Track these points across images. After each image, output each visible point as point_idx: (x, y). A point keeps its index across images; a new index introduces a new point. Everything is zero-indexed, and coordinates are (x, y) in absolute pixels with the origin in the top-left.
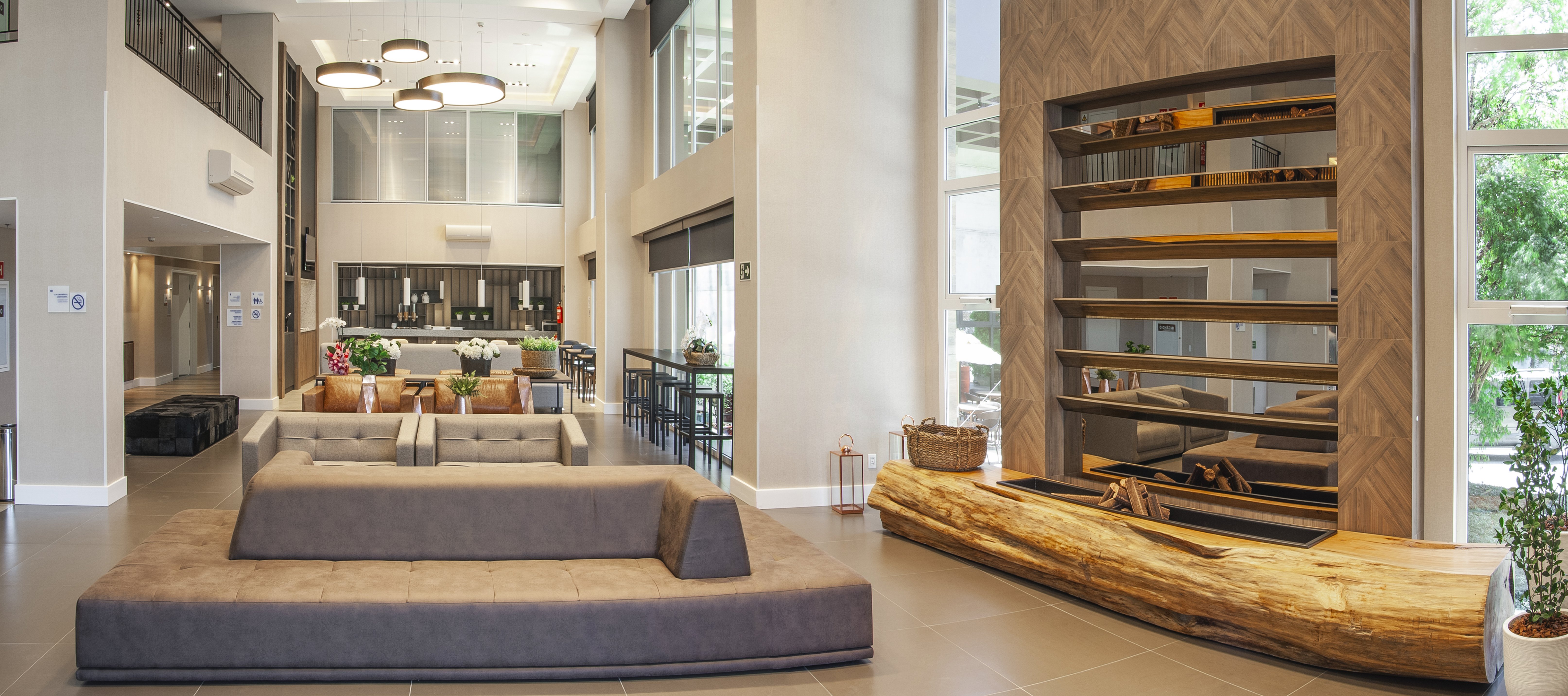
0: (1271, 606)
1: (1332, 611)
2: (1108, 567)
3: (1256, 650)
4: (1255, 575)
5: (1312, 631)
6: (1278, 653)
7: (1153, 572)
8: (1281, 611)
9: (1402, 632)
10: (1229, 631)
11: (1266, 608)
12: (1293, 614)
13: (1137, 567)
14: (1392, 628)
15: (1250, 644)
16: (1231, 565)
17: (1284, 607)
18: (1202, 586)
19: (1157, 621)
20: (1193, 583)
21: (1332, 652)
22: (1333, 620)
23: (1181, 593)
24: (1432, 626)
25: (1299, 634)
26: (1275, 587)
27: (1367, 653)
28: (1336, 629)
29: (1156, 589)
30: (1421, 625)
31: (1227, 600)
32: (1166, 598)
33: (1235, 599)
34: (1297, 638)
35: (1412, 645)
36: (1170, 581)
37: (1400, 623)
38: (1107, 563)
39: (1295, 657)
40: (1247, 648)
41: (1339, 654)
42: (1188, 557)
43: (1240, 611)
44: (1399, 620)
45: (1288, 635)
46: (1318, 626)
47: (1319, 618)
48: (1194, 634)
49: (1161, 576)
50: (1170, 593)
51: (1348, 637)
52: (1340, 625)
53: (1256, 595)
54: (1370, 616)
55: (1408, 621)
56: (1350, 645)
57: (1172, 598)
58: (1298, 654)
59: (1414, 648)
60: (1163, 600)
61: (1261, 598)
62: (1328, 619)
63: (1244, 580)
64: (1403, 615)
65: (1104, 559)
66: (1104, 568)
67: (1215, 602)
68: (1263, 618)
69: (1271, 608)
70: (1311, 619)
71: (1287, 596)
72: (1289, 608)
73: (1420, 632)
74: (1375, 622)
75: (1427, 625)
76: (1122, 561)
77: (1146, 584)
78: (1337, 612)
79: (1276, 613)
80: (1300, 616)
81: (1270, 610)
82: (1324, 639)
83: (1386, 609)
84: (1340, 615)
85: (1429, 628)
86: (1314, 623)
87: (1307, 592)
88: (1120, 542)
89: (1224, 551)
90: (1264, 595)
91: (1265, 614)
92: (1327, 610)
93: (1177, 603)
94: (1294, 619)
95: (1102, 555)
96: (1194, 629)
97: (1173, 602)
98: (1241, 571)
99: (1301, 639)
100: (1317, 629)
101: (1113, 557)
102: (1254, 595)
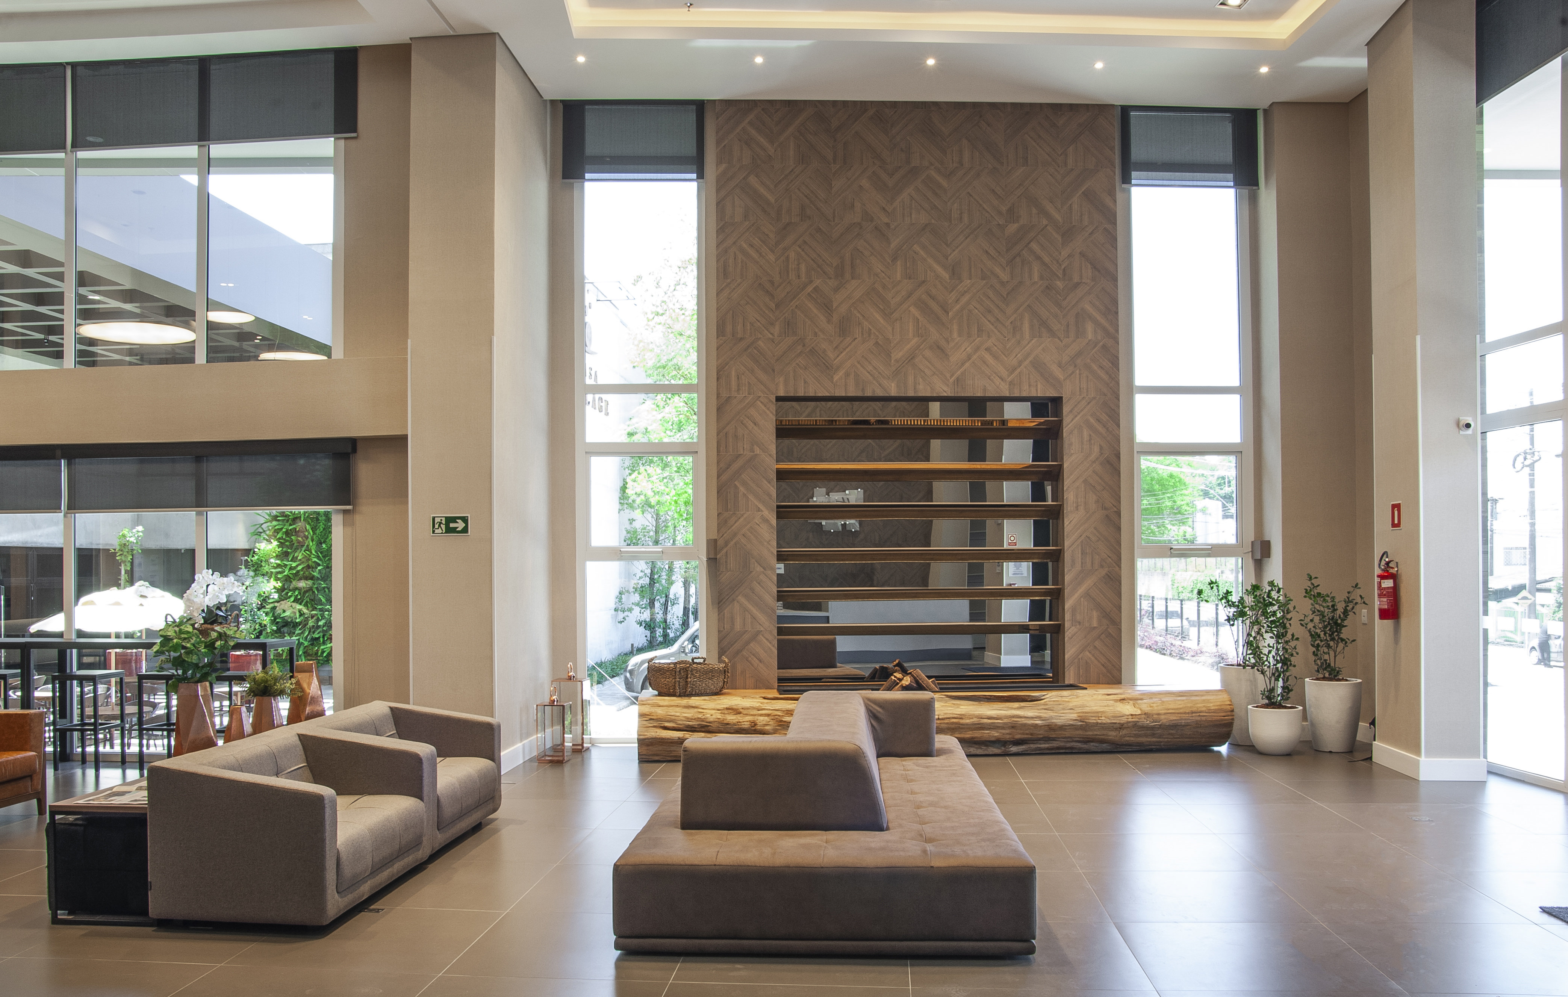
0: (1087, 719)
1: (1132, 715)
2: (947, 723)
3: (1061, 751)
4: (1071, 705)
5: (1116, 729)
6: (1080, 748)
7: (989, 718)
8: (1095, 721)
9: (1181, 720)
10: (1040, 744)
11: (1083, 722)
12: (1104, 721)
13: (976, 717)
14: (1174, 718)
15: (1058, 748)
16: (1052, 703)
17: (1097, 718)
18: (1032, 718)
19: (979, 752)
20: (1025, 717)
21: (1127, 739)
22: (1133, 720)
23: (1013, 726)
24: (1201, 714)
25: (1105, 732)
26: (1087, 709)
27: (1153, 735)
28: (1135, 725)
29: (989, 729)
30: (1193, 715)
31: (1052, 723)
32: (998, 732)
33: (1059, 721)
34: (1103, 735)
35: (1187, 725)
36: (1006, 721)
37: (1179, 715)
38: (946, 721)
39: (1094, 749)
40: (1054, 752)
41: (1132, 739)
42: (1016, 705)
43: (1062, 728)
44: (1178, 713)
45: (1097, 735)
46: (1122, 725)
47: (1123, 720)
48: (1011, 752)
49: (997, 719)
50: (1003, 728)
51: (1143, 727)
52: (1138, 722)
53: (1076, 715)
54: (1159, 714)
55: (1185, 713)
56: (1143, 732)
57: (1003, 731)
58: (1096, 746)
59: (1188, 727)
60: (995, 734)
61: (1079, 716)
62: (1129, 720)
63: (1064, 709)
64: (1181, 711)
65: (942, 719)
66: (942, 725)
67: (1041, 726)
68: (1081, 728)
69: (1087, 721)
70: (1118, 722)
71: (1098, 712)
72: (1100, 718)
73: (1193, 718)
74: (1163, 717)
75: (1198, 714)
76: (961, 717)
77: (982, 727)
78: (1136, 715)
79: (1090, 723)
80: (1109, 721)
81: (1086, 722)
82: (1124, 732)
83: (1168, 709)
84: (1137, 716)
85: (1199, 716)
86: (1119, 724)
87: (1111, 708)
88: (951, 707)
89: (1044, 695)
90: (1081, 715)
91: (1081, 725)
92: (1128, 715)
93: (1008, 734)
94: (1105, 724)
95: (940, 717)
96: (1011, 749)
97: (1004, 734)
98: (1060, 704)
99: (1107, 735)
100: (1121, 727)
101: (951, 716)
102: (1074, 716)
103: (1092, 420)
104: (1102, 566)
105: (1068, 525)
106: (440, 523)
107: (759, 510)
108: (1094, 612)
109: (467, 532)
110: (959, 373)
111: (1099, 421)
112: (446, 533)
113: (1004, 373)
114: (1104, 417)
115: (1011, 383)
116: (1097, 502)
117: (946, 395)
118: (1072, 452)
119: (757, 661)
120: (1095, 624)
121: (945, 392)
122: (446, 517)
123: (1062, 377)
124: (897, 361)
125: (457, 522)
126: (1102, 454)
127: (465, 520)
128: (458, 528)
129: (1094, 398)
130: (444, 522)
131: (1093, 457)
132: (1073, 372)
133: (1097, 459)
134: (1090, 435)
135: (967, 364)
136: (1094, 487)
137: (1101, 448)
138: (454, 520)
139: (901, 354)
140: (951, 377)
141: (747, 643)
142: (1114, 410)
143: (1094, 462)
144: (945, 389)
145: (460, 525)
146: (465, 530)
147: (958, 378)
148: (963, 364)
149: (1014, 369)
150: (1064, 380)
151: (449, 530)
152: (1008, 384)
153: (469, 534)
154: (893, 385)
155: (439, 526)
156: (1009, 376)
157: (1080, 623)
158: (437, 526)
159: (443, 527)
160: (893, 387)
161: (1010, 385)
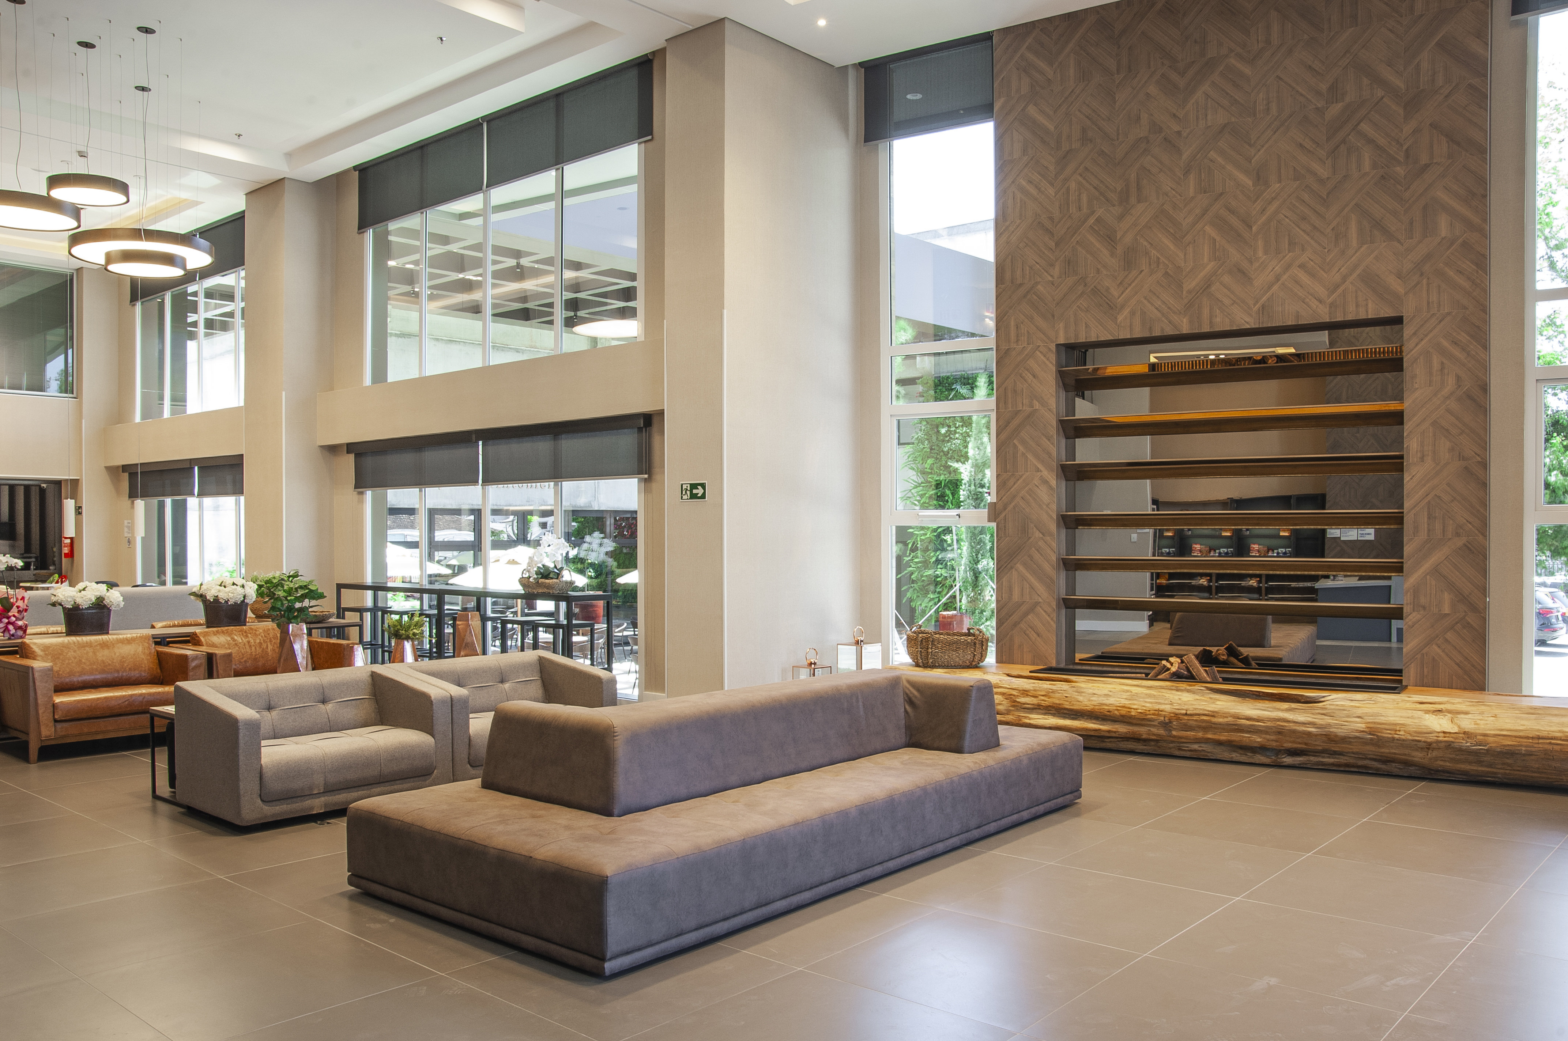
0: (1379, 732)
1: (1444, 732)
2: (1196, 720)
3: (1352, 769)
4: (1359, 712)
5: (1422, 748)
6: (1377, 769)
7: (1248, 719)
8: (1390, 736)
9: (1521, 746)
10: (1323, 757)
11: (1373, 735)
12: (1403, 737)
13: (1231, 716)
14: (1510, 743)
15: (1347, 765)
16: (1332, 707)
17: (1393, 732)
18: (1304, 724)
19: (1243, 758)
20: (1294, 722)
21: (1441, 763)
22: (1446, 739)
23: (1280, 732)
24: (1553, 741)
25: (1407, 752)
26: (1382, 719)
27: (1480, 763)
28: (1449, 746)
29: (1251, 732)
30: (1540, 741)
31: (1331, 732)
32: (1261, 738)
33: (1340, 730)
34: (1405, 755)
35: (1531, 755)
36: (1269, 724)
37: (1518, 740)
38: (1195, 718)
39: (1396, 771)
40: (1342, 769)
41: (1448, 764)
42: (1286, 705)
43: (1345, 740)
44: (1516, 737)
45: (1395, 754)
46: (1430, 744)
47: (1432, 738)
48: (1284, 764)
49: (1258, 721)
50: (1267, 733)
51: (1460, 750)
52: (1453, 742)
53: (1363, 726)
54: (1485, 735)
55: (1528, 738)
56: (1462, 757)
57: (1268, 737)
58: (1399, 768)
59: (1533, 757)
60: (1258, 739)
61: (1368, 728)
62: (1440, 739)
63: (1348, 716)
64: (1521, 734)
65: (1191, 715)
66: (1191, 722)
67: (1316, 735)
68: (1371, 742)
69: (1379, 734)
70: (1423, 739)
71: (1396, 724)
72: (1398, 733)
73: (1540, 746)
74: (1491, 739)
75: (1548, 741)
76: (1213, 714)
77: (1240, 729)
78: (1450, 733)
79: (1383, 737)
80: (1410, 738)
81: (1377, 736)
82: (1435, 754)
83: (1500, 729)
84: (1453, 735)
85: (1550, 743)
86: (1425, 742)
87: (1416, 721)
88: (1206, 701)
89: (1324, 697)
90: (1372, 726)
91: (1371, 739)
92: (1439, 732)
93: (1272, 740)
94: (1404, 740)
95: (1188, 712)
96: (1285, 760)
97: (1268, 740)
98: (1344, 710)
99: (1409, 755)
100: (1428, 746)
101: (1202, 712)
102: (1362, 726)
103: (1445, 343)
104: (1458, 535)
105: (1408, 481)
106: (687, 489)
107: (1038, 470)
108: (1446, 594)
109: (705, 498)
110: (1264, 298)
111: (1455, 343)
112: (690, 498)
113: (1322, 291)
114: (1463, 337)
115: (1332, 305)
116: (1452, 450)
117: (1249, 327)
118: (1416, 386)
119: (1035, 635)
120: (1446, 610)
121: (1247, 323)
122: (690, 484)
123: (1401, 290)
124: (1189, 292)
125: (698, 489)
126: (1460, 386)
127: (703, 486)
128: (698, 494)
129: (1449, 314)
130: (689, 489)
131: (1446, 391)
132: (1418, 283)
133: (1452, 394)
134: (1442, 363)
135: (1275, 287)
136: (1447, 430)
137: (1458, 378)
138: (694, 486)
139: (1194, 283)
140: (1255, 305)
141: (1026, 614)
142: (1478, 327)
143: (1448, 398)
144: (1247, 320)
145: (700, 491)
146: (703, 496)
147: (1263, 305)
148: (1270, 288)
149: (1337, 287)
150: (1406, 294)
151: (693, 496)
152: (1328, 306)
153: (706, 499)
154: (1185, 320)
155: (686, 492)
156: (1329, 297)
157: (1424, 608)
158: (684, 493)
159: (688, 493)
160: (1185, 324)
161: (1330, 307)
